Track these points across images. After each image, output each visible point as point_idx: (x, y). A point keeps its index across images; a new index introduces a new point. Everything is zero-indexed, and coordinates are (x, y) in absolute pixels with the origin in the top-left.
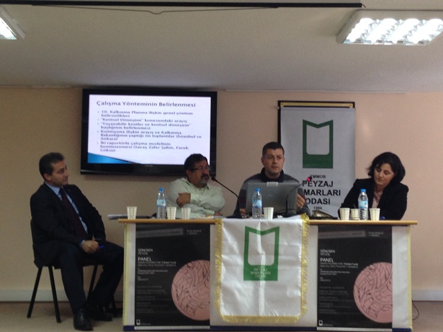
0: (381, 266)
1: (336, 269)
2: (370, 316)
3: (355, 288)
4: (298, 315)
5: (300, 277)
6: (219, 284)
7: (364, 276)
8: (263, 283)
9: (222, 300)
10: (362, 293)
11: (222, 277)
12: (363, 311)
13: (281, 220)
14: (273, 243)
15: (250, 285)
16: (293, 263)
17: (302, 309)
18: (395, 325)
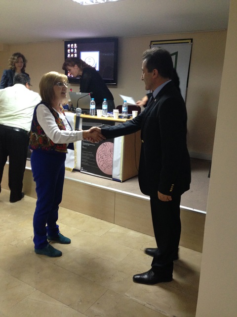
0: (109, 144)
1: (89, 143)
2: (102, 169)
3: (97, 154)
10: (99, 157)
18: (113, 177)
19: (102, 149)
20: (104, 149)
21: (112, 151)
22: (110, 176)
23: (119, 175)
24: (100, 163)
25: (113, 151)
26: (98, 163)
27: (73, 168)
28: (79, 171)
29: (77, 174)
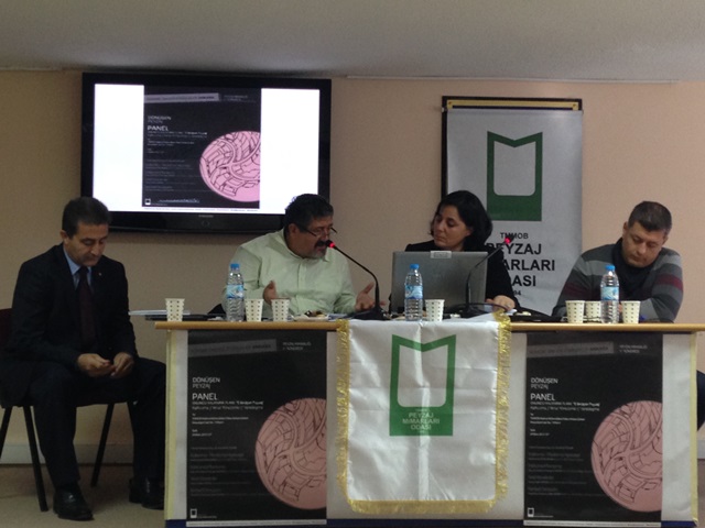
2: (622, 499)
3: (594, 448)
4: (489, 498)
5: (493, 428)
6: (345, 443)
7: (612, 426)
8: (425, 439)
9: (349, 473)
10: (606, 458)
11: (350, 430)
12: (608, 490)
13: (457, 323)
14: (445, 365)
15: (401, 444)
16: (481, 403)
17: (498, 487)
18: (666, 516)
20: (622, 428)
21: (655, 429)
22: (655, 516)
23: (688, 504)
24: (608, 475)
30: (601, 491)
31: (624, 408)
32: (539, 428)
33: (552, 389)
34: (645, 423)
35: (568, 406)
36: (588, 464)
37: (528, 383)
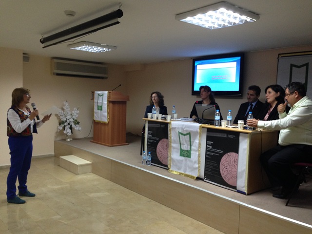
0: (233, 154)
1: (213, 152)
2: (226, 180)
3: (221, 164)
7: (225, 158)
10: (223, 167)
12: (223, 176)
18: (237, 188)
19: (226, 160)
20: (228, 160)
21: (236, 161)
22: (235, 188)
23: (244, 187)
24: (224, 173)
25: (238, 162)
26: (222, 173)
27: (196, 177)
28: (202, 179)
29: (200, 182)
30: (221, 176)
31: (229, 154)
32: (209, 155)
33: (212, 145)
34: (233, 159)
35: (215, 150)
36: (219, 168)
37: (207, 142)
